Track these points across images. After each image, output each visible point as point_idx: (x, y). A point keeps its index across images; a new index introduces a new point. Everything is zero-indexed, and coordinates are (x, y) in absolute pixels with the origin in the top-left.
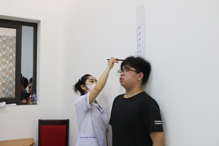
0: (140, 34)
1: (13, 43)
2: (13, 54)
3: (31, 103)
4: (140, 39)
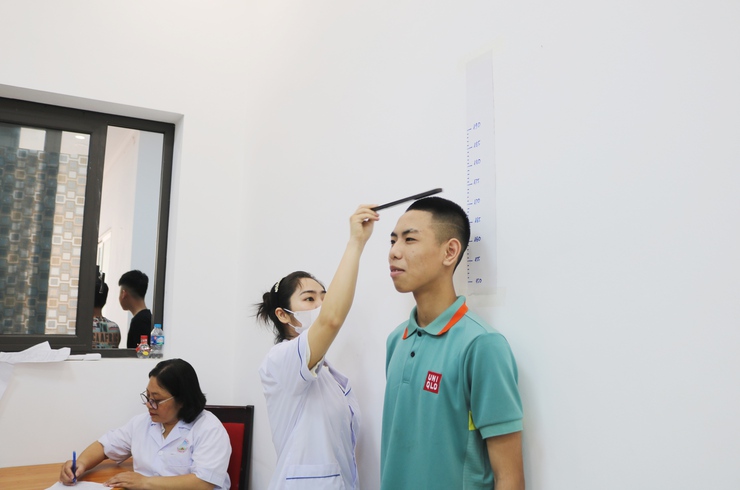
0: (477, 144)
1: (78, 174)
2: (75, 206)
3: (145, 353)
4: (477, 162)
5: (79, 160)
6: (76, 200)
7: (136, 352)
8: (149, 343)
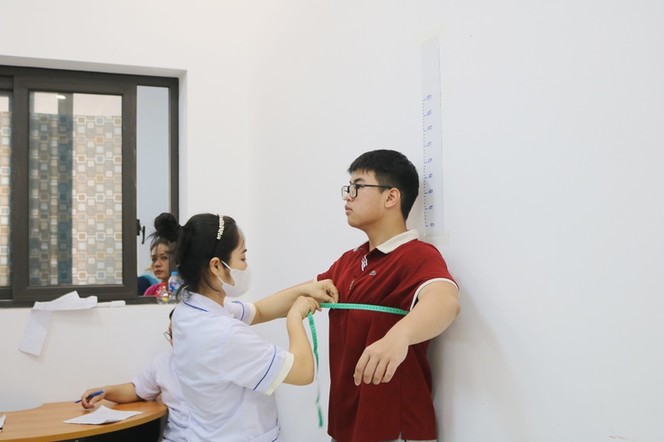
0: (429, 113)
2: (113, 165)
3: (164, 299)
4: (430, 128)
5: (114, 122)
6: (114, 160)
7: (155, 298)
8: (167, 289)
